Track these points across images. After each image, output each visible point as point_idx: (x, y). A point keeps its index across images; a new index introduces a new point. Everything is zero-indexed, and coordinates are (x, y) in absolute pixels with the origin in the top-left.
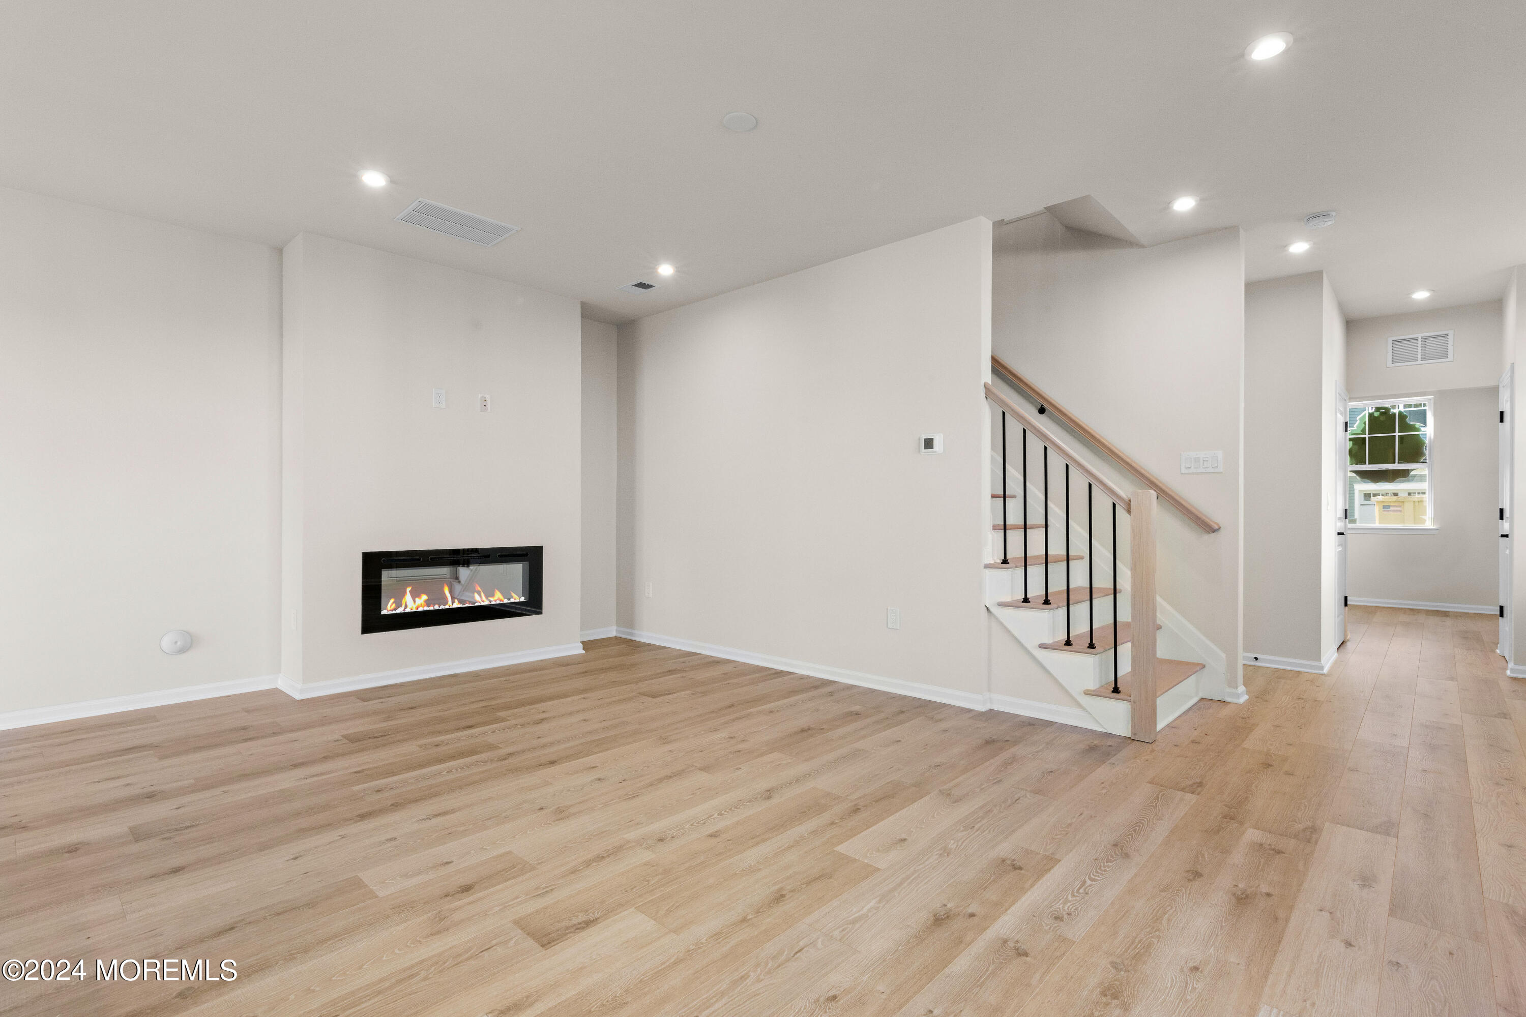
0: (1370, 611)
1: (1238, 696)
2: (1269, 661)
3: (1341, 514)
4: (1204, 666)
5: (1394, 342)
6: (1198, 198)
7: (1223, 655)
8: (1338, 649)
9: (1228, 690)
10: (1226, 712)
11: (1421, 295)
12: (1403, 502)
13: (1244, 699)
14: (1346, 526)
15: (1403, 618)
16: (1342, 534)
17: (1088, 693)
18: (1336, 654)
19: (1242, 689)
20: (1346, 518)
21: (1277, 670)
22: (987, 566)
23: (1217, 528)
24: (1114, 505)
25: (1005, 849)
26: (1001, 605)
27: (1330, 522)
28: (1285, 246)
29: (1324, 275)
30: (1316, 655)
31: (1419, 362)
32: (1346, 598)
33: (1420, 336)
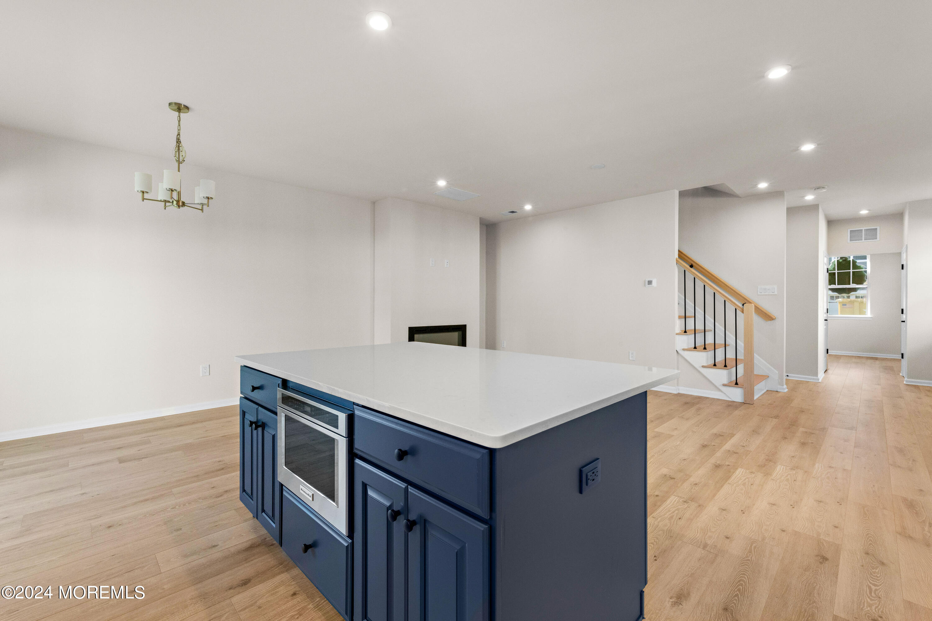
0: (838, 357)
1: (784, 389)
2: (795, 377)
3: (826, 311)
4: (768, 377)
5: (851, 231)
6: (769, 183)
7: (777, 372)
8: (825, 372)
9: (779, 387)
10: (779, 395)
11: (864, 212)
12: (854, 302)
13: (786, 390)
14: (827, 315)
15: (854, 360)
16: (827, 320)
17: (724, 385)
18: (824, 375)
19: (785, 386)
20: (827, 313)
21: (798, 381)
22: (677, 334)
23: (775, 318)
24: (736, 309)
25: (715, 431)
26: (684, 350)
27: (822, 315)
28: (803, 197)
29: (820, 206)
30: (816, 374)
31: (863, 241)
32: (827, 350)
33: (863, 229)
